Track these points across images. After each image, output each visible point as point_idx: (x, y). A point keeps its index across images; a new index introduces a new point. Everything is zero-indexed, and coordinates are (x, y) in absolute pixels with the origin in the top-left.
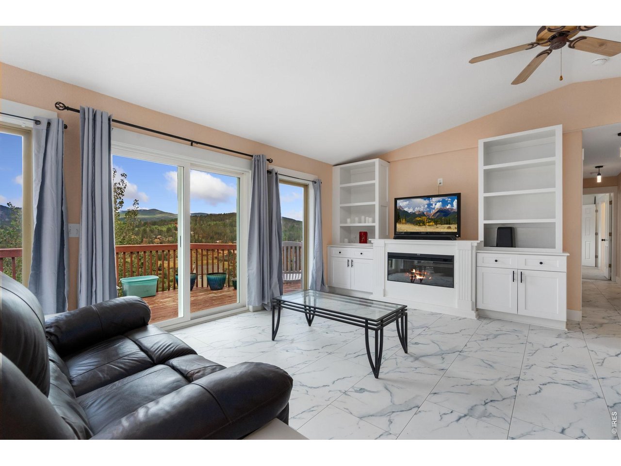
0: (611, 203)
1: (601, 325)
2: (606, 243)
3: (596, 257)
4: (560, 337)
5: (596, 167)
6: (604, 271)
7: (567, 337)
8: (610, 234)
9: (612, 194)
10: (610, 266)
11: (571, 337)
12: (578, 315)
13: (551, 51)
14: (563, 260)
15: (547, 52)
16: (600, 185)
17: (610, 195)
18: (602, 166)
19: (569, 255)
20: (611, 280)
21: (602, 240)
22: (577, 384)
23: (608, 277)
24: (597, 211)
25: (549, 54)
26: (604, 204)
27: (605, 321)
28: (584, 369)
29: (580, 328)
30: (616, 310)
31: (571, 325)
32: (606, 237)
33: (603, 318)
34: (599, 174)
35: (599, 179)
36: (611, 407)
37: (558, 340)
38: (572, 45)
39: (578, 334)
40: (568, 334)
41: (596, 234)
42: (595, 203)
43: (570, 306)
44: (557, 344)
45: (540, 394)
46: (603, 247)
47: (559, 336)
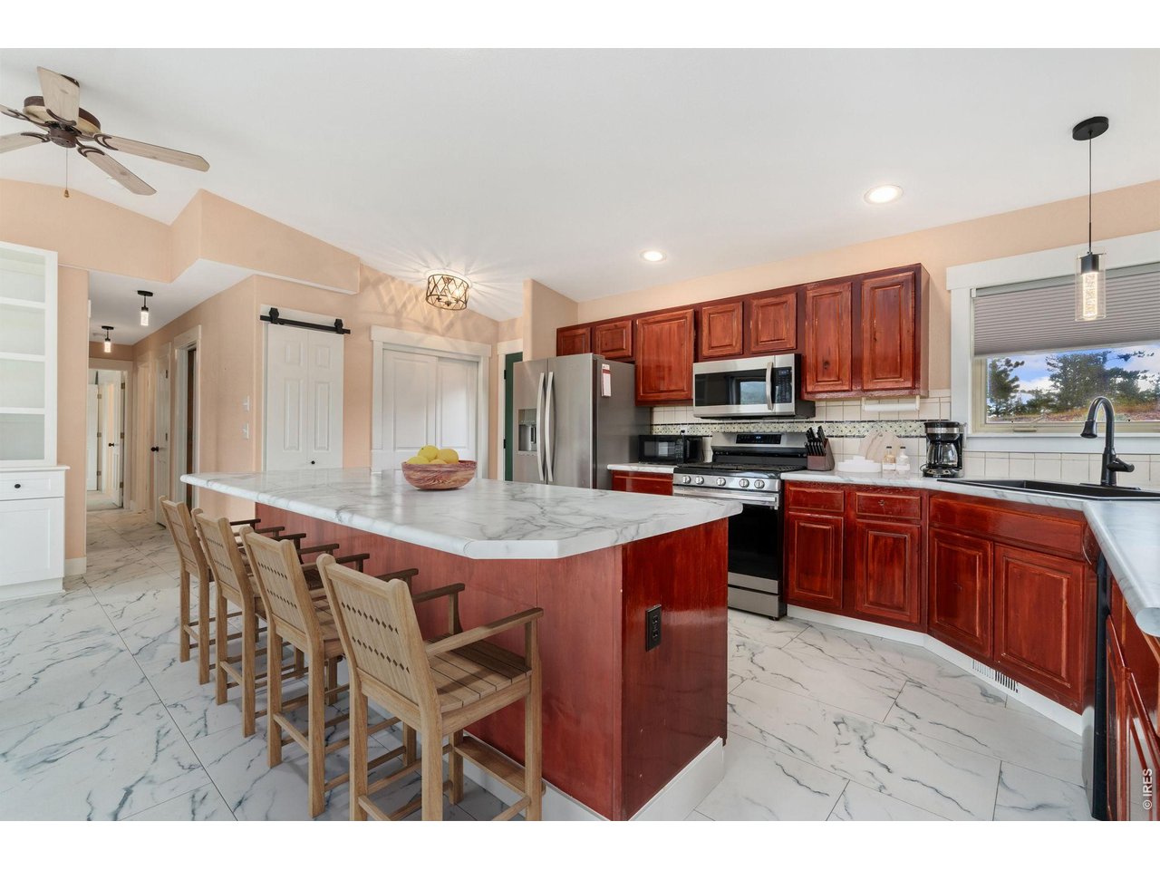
0: (123, 386)
1: (115, 570)
2: (116, 450)
3: (99, 473)
4: (56, 604)
5: (103, 327)
6: (111, 494)
7: (67, 600)
8: (122, 436)
9: (125, 373)
10: (122, 485)
11: (73, 599)
12: (80, 565)
13: (49, 140)
14: (59, 478)
15: (44, 139)
16: (107, 357)
17: (122, 375)
18: (112, 328)
19: (68, 468)
20: (122, 507)
21: (110, 445)
22: (91, 649)
23: (118, 504)
24: (99, 397)
25: (44, 141)
26: (112, 385)
27: (121, 564)
28: (98, 630)
29: (85, 583)
30: (133, 546)
31: (69, 583)
32: (116, 440)
33: (117, 561)
34: (108, 339)
35: (108, 347)
36: (136, 654)
37: (52, 609)
38: (83, 151)
39: (84, 591)
40: (67, 596)
41: (99, 435)
42: (97, 383)
43: (69, 554)
44: (51, 615)
45: (37, 685)
46: (111, 458)
47: (53, 603)
